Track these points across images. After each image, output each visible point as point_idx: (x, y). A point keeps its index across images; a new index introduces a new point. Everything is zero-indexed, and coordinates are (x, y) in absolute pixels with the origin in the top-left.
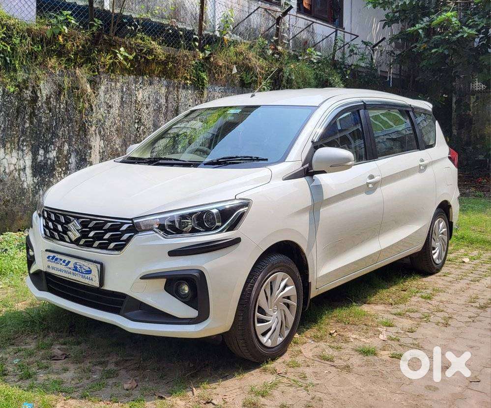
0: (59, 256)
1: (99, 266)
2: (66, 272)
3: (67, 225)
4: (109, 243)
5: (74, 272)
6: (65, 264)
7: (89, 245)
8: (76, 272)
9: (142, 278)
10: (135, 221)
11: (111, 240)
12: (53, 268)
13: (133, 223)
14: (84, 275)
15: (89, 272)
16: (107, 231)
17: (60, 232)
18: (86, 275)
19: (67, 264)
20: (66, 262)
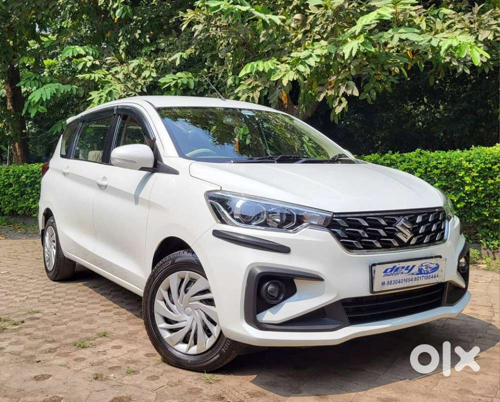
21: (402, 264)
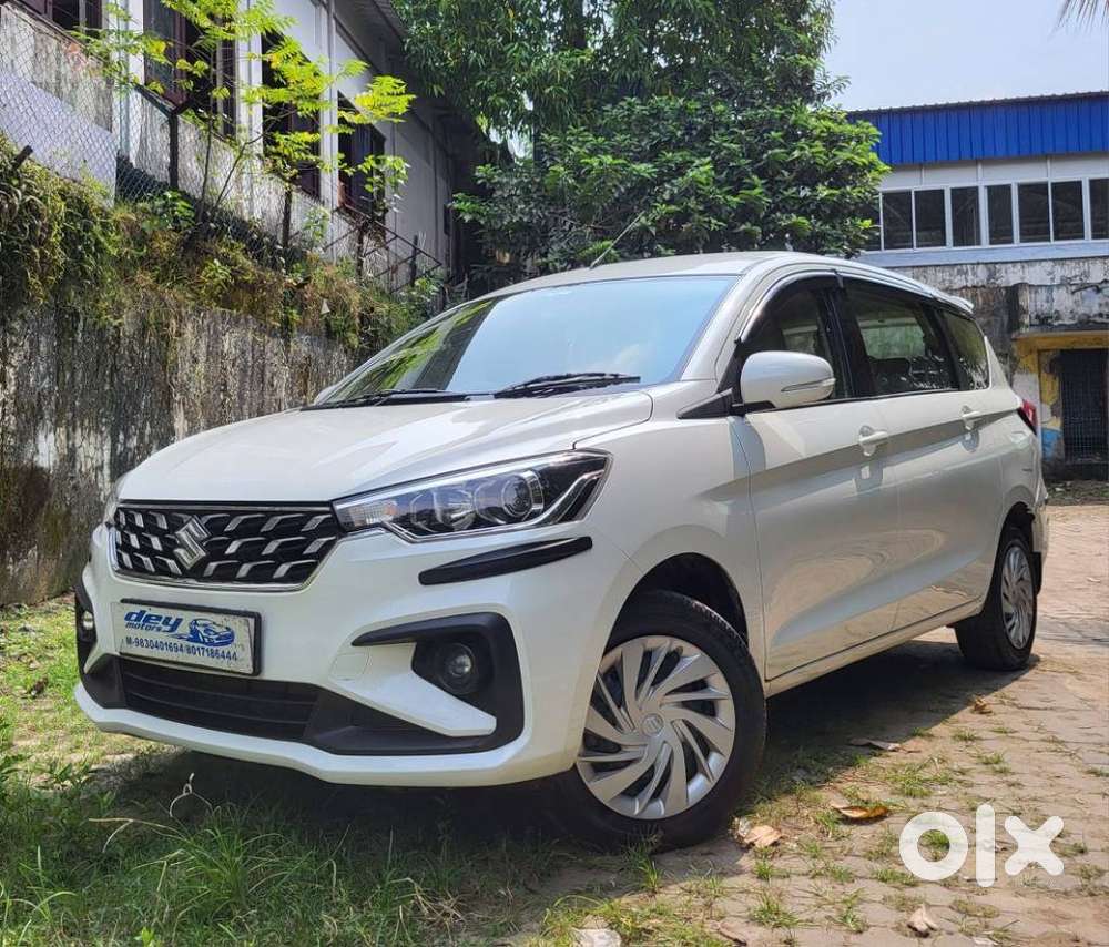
0: (155, 611)
1: (252, 621)
2: (170, 647)
3: (173, 534)
4: (276, 566)
5: (191, 644)
6: (168, 628)
7: (226, 575)
8: (196, 645)
9: (358, 642)
10: (338, 507)
11: (280, 557)
12: (140, 642)
13: (333, 511)
14: (215, 648)
15: (228, 638)
16: (270, 536)
17: (157, 552)
18: (221, 649)
19: (174, 628)
20: (172, 622)
21: (163, 612)
